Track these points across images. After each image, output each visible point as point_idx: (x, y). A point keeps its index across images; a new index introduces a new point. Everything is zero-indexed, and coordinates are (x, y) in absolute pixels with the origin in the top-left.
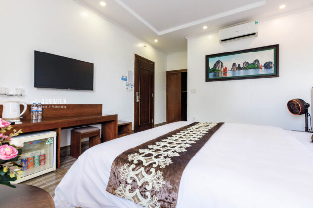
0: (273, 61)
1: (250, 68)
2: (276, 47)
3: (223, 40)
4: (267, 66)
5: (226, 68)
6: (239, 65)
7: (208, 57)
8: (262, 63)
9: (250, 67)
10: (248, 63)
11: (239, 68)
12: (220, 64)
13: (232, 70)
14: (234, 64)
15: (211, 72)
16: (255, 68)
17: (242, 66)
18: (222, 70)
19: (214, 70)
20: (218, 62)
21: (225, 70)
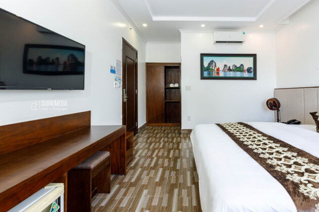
0: (252, 67)
1: (238, 71)
2: (254, 56)
3: (217, 42)
4: (249, 70)
5: (219, 68)
6: (230, 67)
7: (203, 55)
8: (246, 68)
9: (238, 69)
10: (236, 66)
11: (230, 70)
12: (214, 64)
13: (224, 70)
14: (225, 66)
15: (205, 70)
16: (241, 71)
17: (231, 68)
18: (216, 69)
19: (208, 69)
20: (212, 61)
21: (218, 69)
